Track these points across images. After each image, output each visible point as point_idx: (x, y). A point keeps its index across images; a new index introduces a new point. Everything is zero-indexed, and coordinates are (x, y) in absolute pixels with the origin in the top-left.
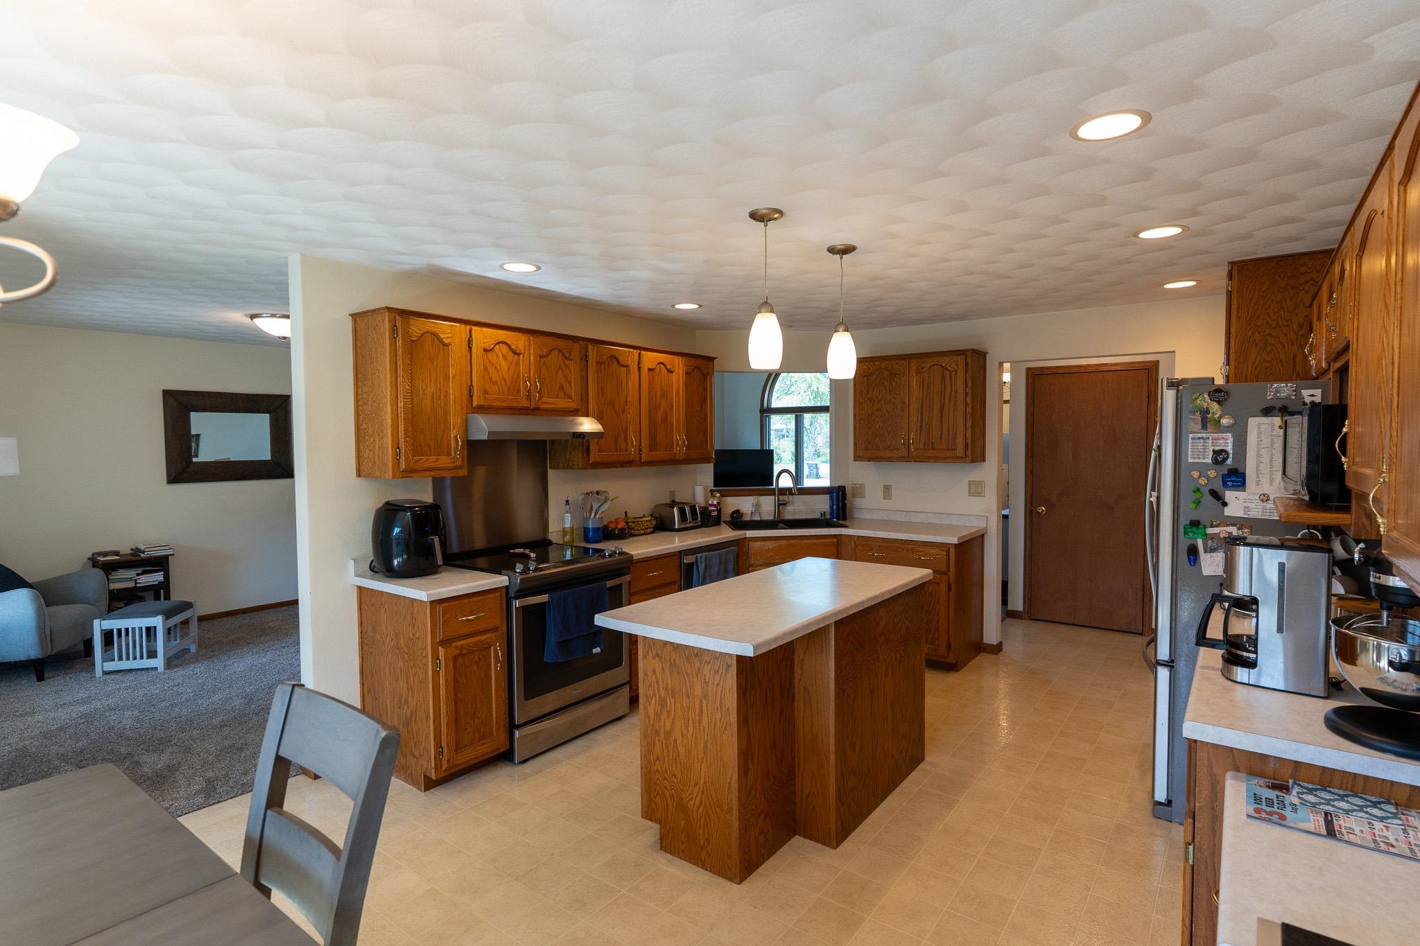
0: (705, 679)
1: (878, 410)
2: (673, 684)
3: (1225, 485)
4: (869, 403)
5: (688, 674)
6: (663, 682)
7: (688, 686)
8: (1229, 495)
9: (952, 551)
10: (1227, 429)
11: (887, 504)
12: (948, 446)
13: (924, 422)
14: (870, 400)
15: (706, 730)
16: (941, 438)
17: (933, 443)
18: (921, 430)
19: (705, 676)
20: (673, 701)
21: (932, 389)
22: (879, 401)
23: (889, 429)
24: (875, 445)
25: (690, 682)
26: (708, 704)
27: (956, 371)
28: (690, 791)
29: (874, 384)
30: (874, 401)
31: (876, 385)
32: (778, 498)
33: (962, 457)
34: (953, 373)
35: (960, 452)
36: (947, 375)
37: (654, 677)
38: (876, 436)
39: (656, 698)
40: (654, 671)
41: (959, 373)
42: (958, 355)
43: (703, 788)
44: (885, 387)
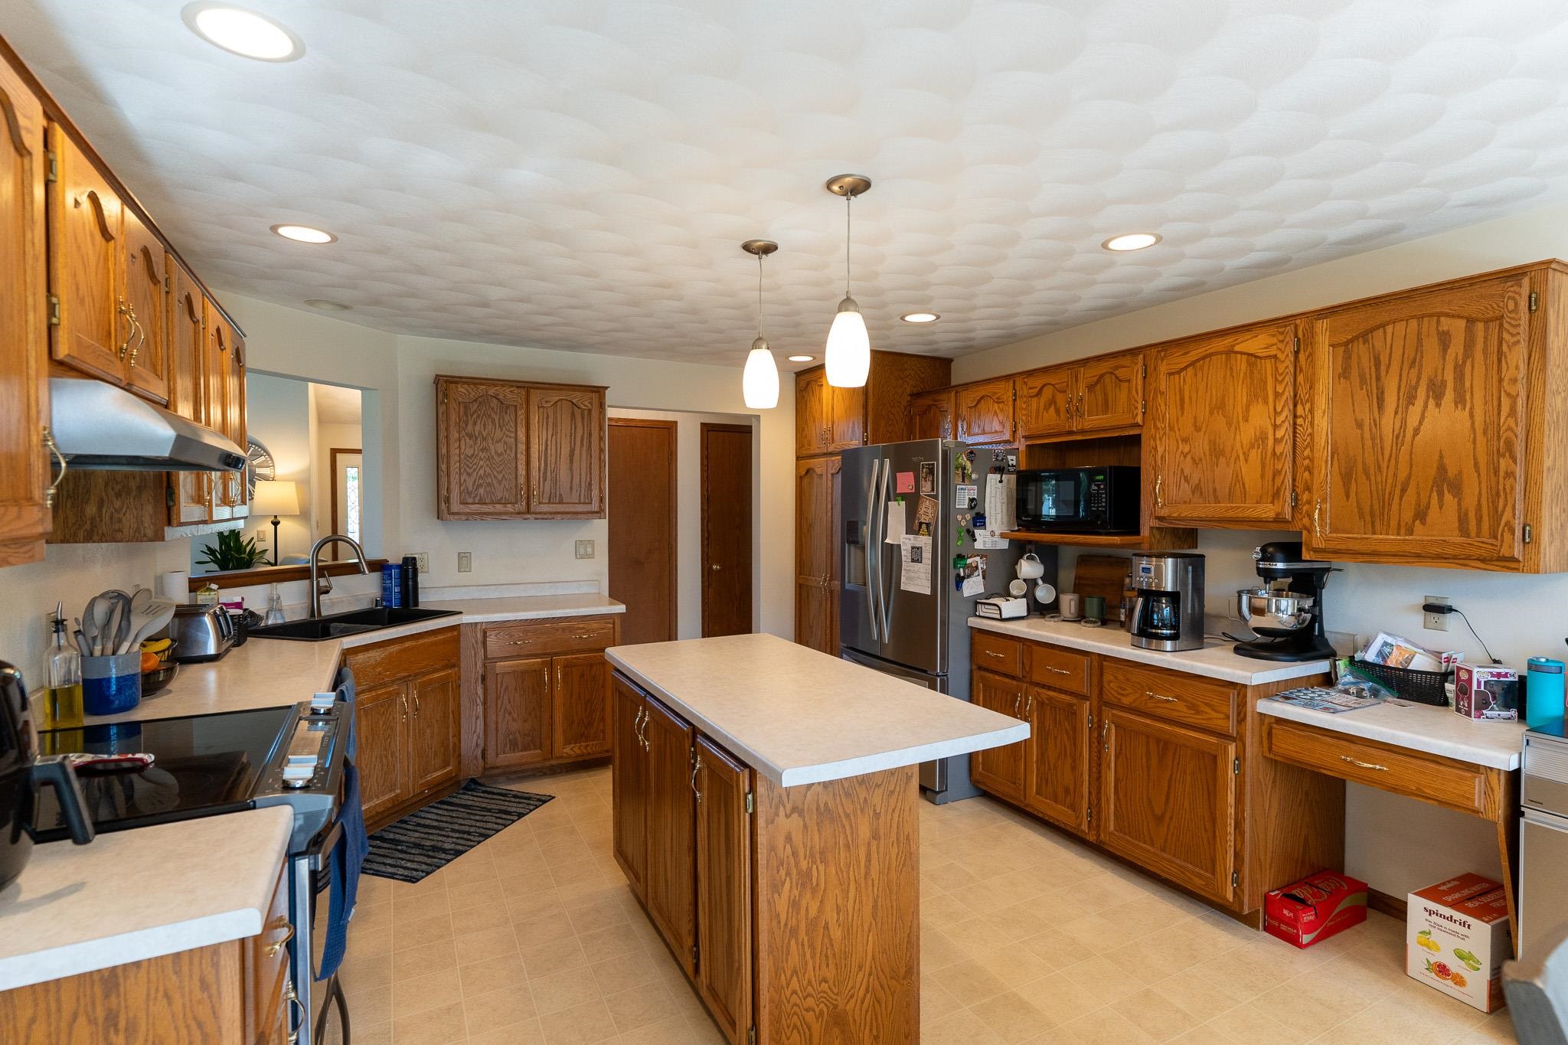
0: (875, 810)
1: (483, 450)
2: (822, 844)
3: (975, 526)
4: (467, 439)
5: (847, 816)
6: (805, 846)
7: (848, 832)
8: (977, 532)
9: (618, 622)
10: (974, 482)
11: (463, 578)
12: (580, 499)
13: (549, 469)
14: (470, 436)
15: (876, 882)
16: (571, 488)
17: (561, 495)
18: (545, 480)
19: (874, 806)
20: (822, 868)
21: (559, 428)
22: (484, 439)
23: (500, 477)
24: (478, 497)
25: (851, 826)
26: (878, 845)
27: (590, 411)
28: (850, 985)
29: (475, 416)
30: (476, 438)
31: (478, 416)
32: (318, 583)
33: (596, 512)
34: (586, 412)
35: (595, 507)
36: (577, 412)
37: (788, 846)
38: (480, 486)
39: (791, 879)
40: (789, 839)
41: (593, 412)
42: (593, 392)
43: (871, 968)
44: (493, 421)
